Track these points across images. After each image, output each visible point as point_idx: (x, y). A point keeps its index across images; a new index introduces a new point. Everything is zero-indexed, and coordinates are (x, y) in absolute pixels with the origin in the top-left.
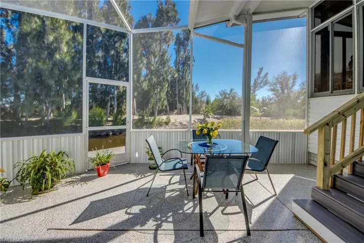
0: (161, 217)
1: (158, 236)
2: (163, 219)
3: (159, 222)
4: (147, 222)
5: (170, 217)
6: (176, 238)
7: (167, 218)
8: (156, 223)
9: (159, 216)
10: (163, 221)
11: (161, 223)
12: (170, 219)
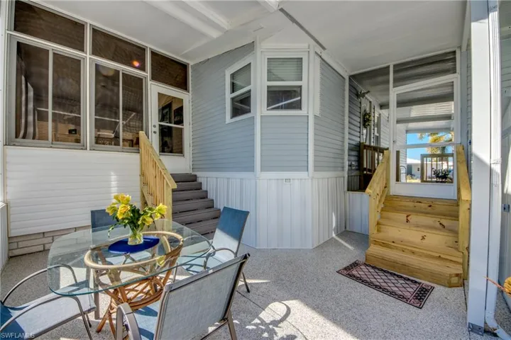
0: (263, 331)
1: (282, 315)
2: (263, 328)
3: (271, 326)
4: (285, 337)
5: (255, 325)
6: (269, 304)
7: (259, 324)
8: (275, 328)
9: (266, 335)
10: (267, 325)
11: (270, 324)
12: (257, 321)
